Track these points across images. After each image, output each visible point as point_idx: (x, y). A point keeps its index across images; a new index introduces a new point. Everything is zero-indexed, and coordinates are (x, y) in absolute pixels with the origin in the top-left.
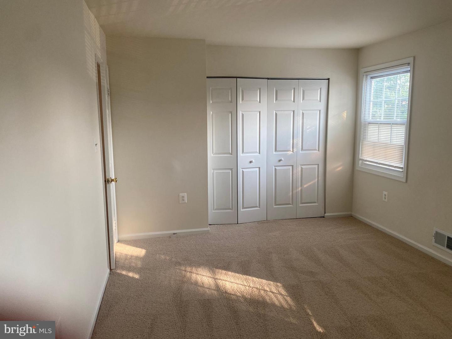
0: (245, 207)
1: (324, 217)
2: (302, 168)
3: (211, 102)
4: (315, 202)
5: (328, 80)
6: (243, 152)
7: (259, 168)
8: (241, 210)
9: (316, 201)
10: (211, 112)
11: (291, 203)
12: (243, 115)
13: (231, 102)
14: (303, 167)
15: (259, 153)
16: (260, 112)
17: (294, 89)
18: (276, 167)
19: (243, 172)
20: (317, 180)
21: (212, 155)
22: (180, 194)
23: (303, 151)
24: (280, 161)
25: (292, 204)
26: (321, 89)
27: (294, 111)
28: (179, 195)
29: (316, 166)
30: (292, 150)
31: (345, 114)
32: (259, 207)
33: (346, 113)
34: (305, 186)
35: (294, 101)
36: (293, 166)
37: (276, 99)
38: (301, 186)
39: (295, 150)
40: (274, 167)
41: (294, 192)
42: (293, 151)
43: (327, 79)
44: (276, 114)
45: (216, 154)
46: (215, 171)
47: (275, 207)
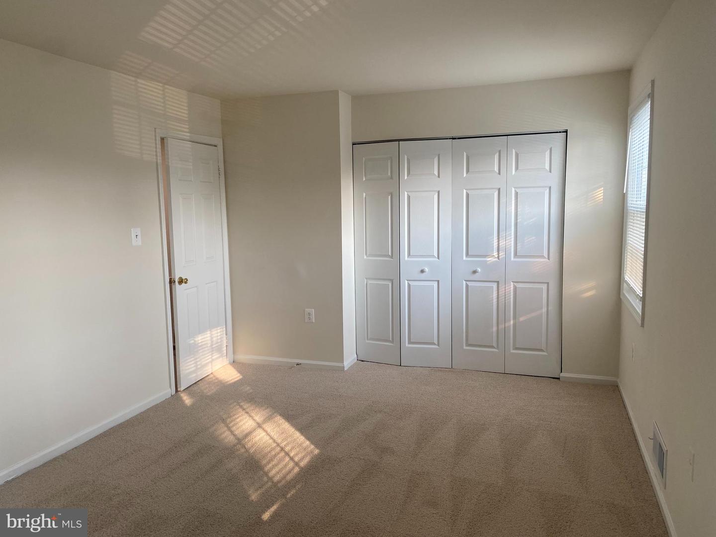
0: (412, 341)
1: (558, 379)
2: (515, 288)
3: (364, 179)
4: (541, 350)
5: (566, 133)
6: (409, 255)
7: (438, 281)
8: (406, 344)
9: (543, 347)
10: (364, 194)
11: (495, 344)
12: (409, 197)
13: (392, 178)
14: (519, 285)
15: (438, 258)
16: (439, 192)
17: (500, 152)
18: (468, 283)
19: (409, 286)
20: (544, 310)
21: (365, 257)
22: (306, 309)
23: (517, 258)
24: (475, 272)
25: (498, 348)
26: (551, 150)
27: (499, 190)
28: (304, 311)
29: (544, 287)
30: (496, 256)
31: (600, 194)
32: (438, 345)
33: (602, 191)
34: (522, 319)
35: (499, 173)
36: (498, 282)
37: (468, 171)
38: (515, 318)
39: (502, 254)
40: (464, 282)
41: (501, 326)
42: (498, 257)
43: (563, 132)
44: (468, 195)
45: (371, 255)
46: (370, 282)
47: (465, 348)
